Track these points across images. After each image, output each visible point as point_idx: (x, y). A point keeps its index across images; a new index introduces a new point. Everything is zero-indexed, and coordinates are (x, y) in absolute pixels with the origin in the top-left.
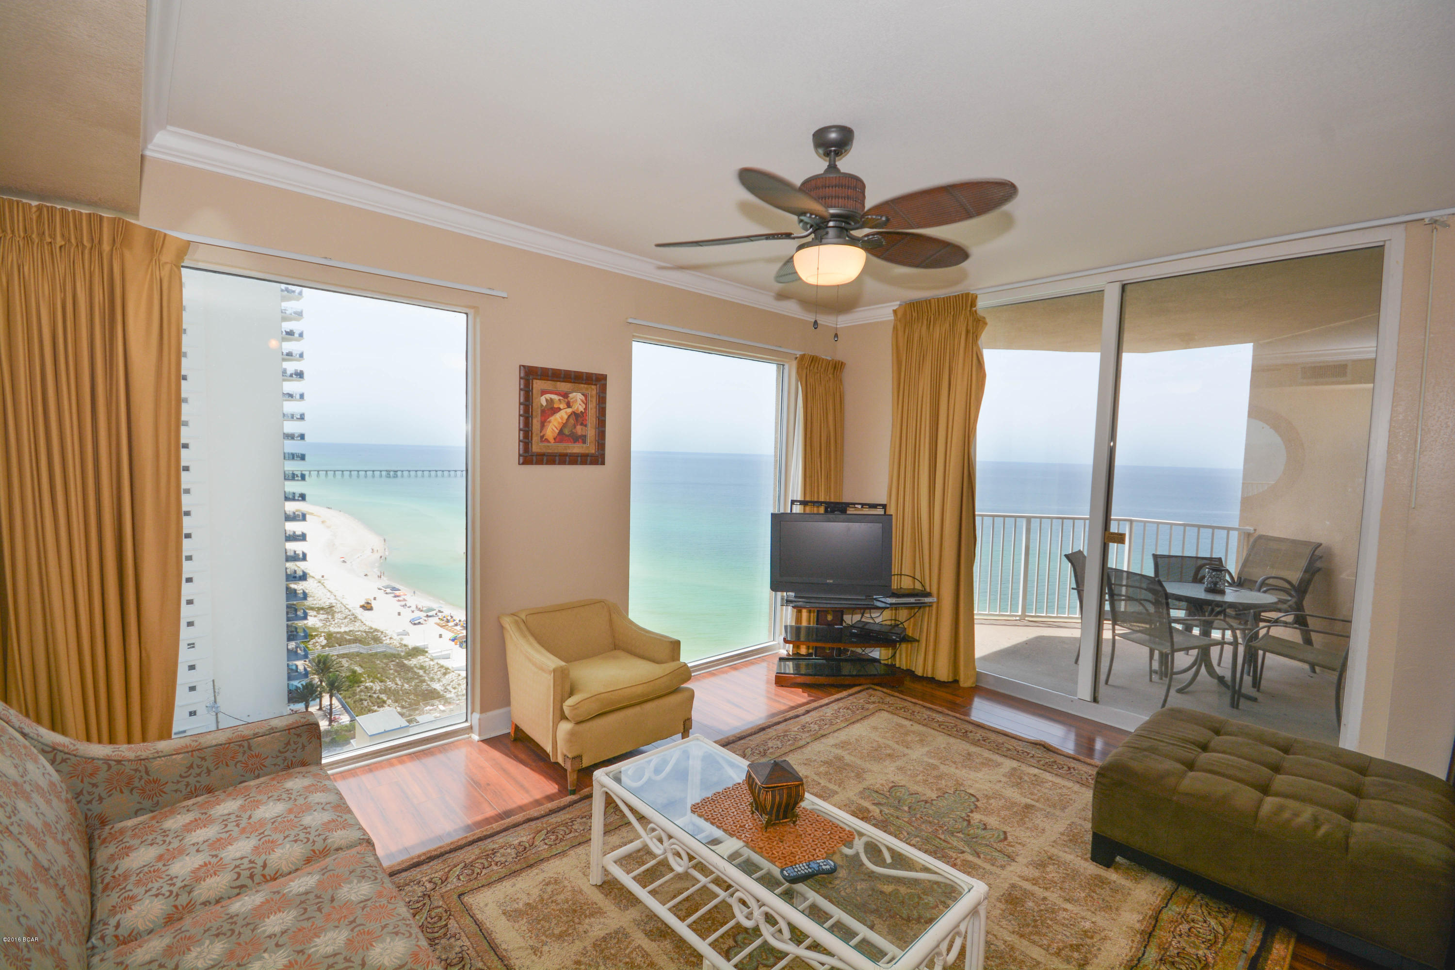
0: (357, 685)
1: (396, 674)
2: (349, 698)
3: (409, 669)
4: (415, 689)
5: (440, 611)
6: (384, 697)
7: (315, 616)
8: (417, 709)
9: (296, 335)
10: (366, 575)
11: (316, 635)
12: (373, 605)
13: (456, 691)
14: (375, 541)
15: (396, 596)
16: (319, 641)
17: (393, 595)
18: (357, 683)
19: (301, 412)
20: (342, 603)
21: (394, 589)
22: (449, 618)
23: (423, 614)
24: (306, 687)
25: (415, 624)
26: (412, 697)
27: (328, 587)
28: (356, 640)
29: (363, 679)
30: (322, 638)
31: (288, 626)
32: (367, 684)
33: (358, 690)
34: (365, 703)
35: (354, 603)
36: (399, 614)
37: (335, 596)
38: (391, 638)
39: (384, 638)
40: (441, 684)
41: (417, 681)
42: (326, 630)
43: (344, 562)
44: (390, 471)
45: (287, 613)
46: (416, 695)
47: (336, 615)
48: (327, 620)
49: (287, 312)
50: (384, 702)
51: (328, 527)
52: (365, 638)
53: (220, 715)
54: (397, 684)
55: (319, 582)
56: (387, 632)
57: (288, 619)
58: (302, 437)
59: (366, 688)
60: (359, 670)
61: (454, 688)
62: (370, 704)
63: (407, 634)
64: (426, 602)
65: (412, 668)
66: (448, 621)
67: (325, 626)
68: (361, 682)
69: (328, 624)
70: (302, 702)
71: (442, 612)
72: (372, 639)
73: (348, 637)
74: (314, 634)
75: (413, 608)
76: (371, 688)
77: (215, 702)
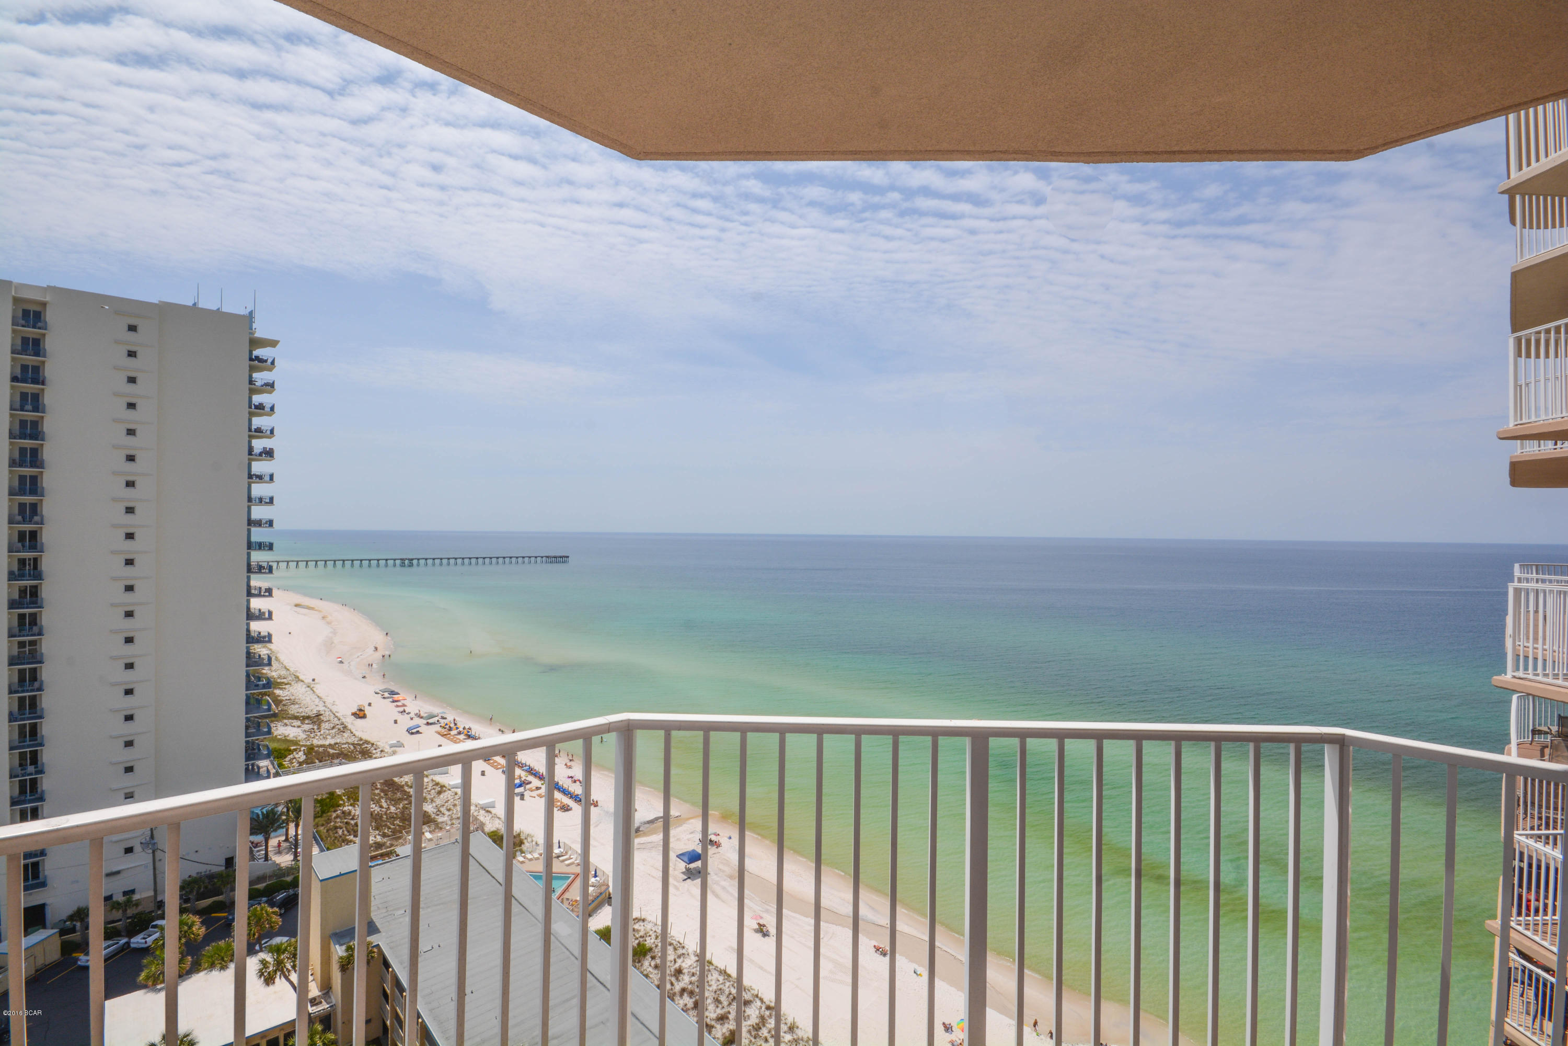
0: (333, 810)
1: (382, 794)
2: (323, 825)
3: (398, 788)
4: (402, 813)
5: (443, 718)
7: (299, 727)
8: (400, 838)
9: (267, 409)
10: (364, 677)
11: (295, 750)
12: (366, 712)
13: (450, 813)
14: (378, 637)
15: (393, 702)
16: (297, 756)
17: (391, 700)
18: (333, 806)
19: (270, 495)
20: (331, 711)
21: (393, 693)
22: (452, 725)
23: (422, 722)
24: (266, 816)
25: (412, 733)
26: (397, 822)
27: (317, 692)
29: (341, 802)
30: (301, 753)
31: (247, 742)
32: (346, 809)
33: (334, 815)
34: (340, 832)
35: (344, 710)
36: (396, 722)
37: (324, 703)
38: (382, 751)
39: (374, 751)
40: (434, 805)
41: (406, 802)
42: (308, 743)
43: (341, 662)
44: (412, 560)
45: (247, 727)
46: (403, 820)
47: (323, 725)
48: (312, 731)
49: (256, 383)
51: (329, 623)
52: (352, 752)
53: (158, 853)
54: (381, 807)
55: (308, 687)
56: (378, 743)
57: (247, 735)
58: (270, 523)
59: (343, 812)
61: (449, 810)
62: (346, 832)
64: (427, 708)
65: (402, 787)
66: (450, 729)
67: (307, 739)
68: (339, 806)
69: (312, 735)
70: (261, 833)
71: (445, 718)
72: (360, 753)
73: (331, 751)
74: (292, 748)
75: (412, 715)
76: (350, 813)
77: (152, 837)
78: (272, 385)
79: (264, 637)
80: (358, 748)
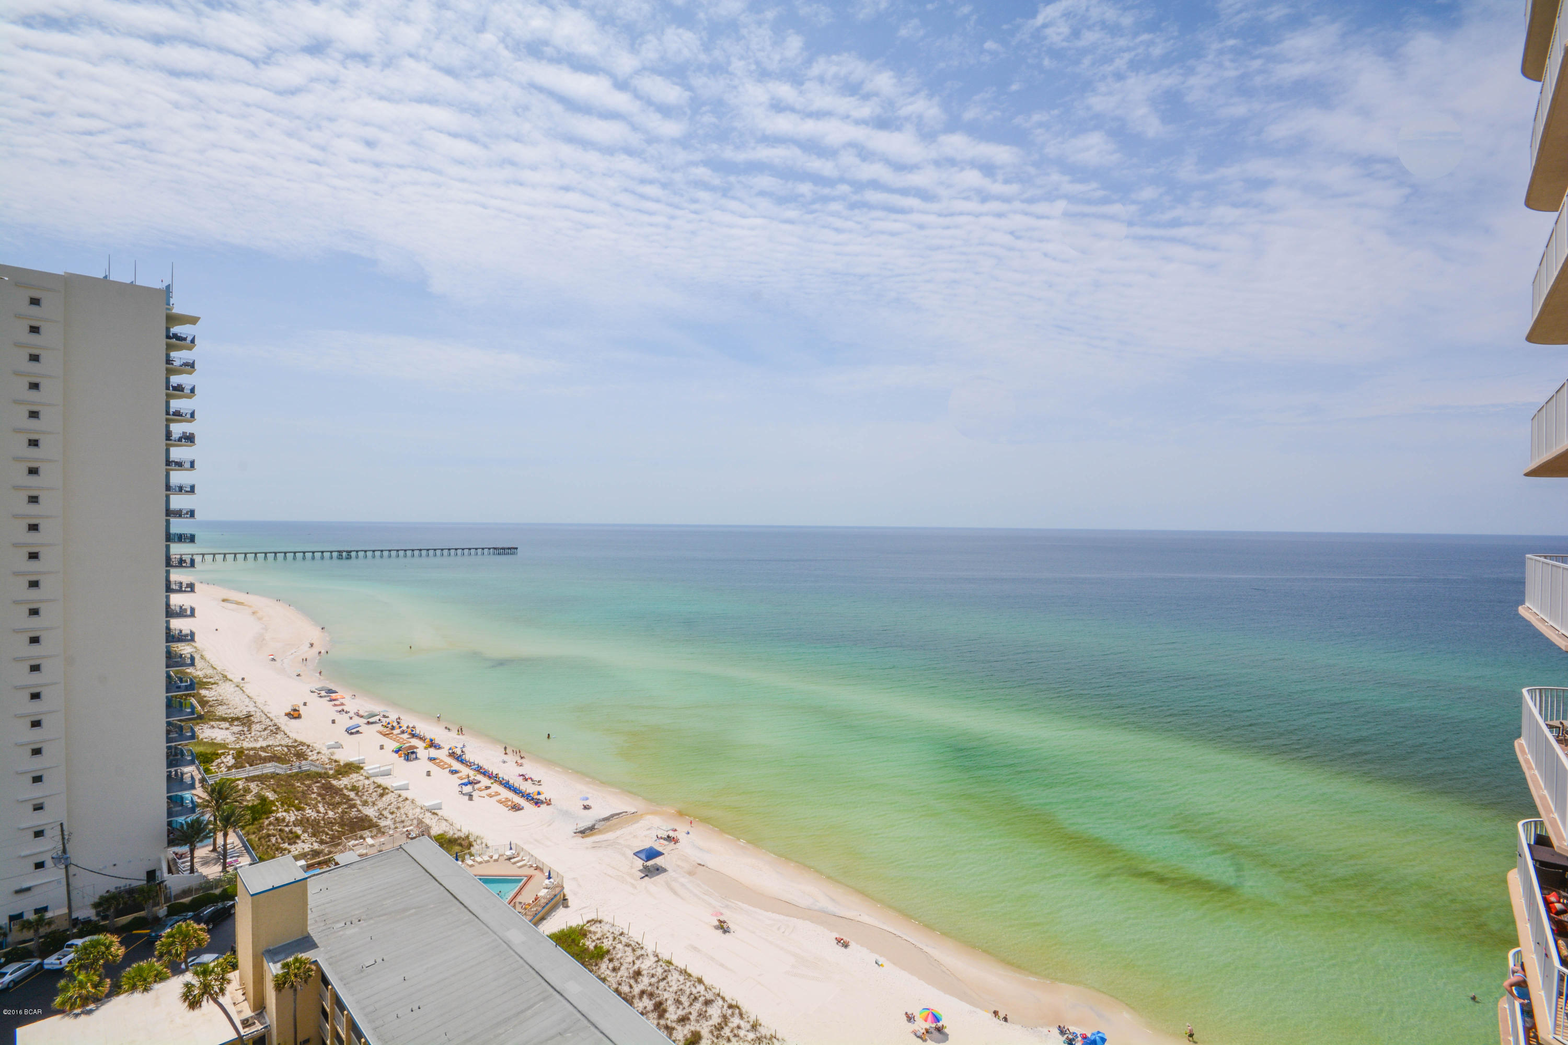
0: (265, 817)
1: (319, 799)
2: (254, 833)
3: (337, 791)
4: (341, 818)
5: (384, 716)
6: (298, 830)
7: (227, 729)
8: (339, 844)
9: (187, 391)
10: (299, 675)
11: (223, 754)
12: (301, 712)
13: (394, 816)
14: (314, 633)
15: (331, 700)
16: (225, 760)
17: (328, 699)
18: (265, 813)
19: (191, 483)
20: (262, 711)
21: (330, 691)
22: (395, 724)
23: (362, 721)
24: (191, 825)
25: (352, 734)
26: (336, 827)
27: (247, 692)
28: (275, 758)
29: (274, 808)
30: (230, 757)
31: (169, 748)
32: (279, 815)
33: (267, 822)
34: (273, 840)
35: (277, 711)
36: (333, 722)
37: (255, 703)
38: (318, 753)
39: (310, 754)
40: (376, 808)
41: (345, 806)
42: (238, 746)
43: (273, 660)
44: (351, 552)
45: (168, 732)
46: (342, 825)
47: (254, 727)
48: (241, 733)
49: (174, 363)
50: (298, 837)
51: (260, 619)
52: (286, 754)
53: (72, 869)
54: (318, 812)
55: (237, 686)
56: (315, 745)
57: (169, 740)
58: (192, 513)
59: (277, 819)
60: (271, 796)
61: (392, 813)
62: (279, 840)
63: (340, 747)
64: (366, 706)
65: (341, 790)
66: (393, 728)
67: (236, 742)
68: (272, 812)
69: (242, 738)
70: (186, 844)
71: (388, 717)
72: (295, 755)
73: (263, 754)
74: (220, 752)
75: (351, 714)
76: (284, 820)
77: (64, 851)
78: (192, 365)
79: (186, 635)
80: (293, 750)
